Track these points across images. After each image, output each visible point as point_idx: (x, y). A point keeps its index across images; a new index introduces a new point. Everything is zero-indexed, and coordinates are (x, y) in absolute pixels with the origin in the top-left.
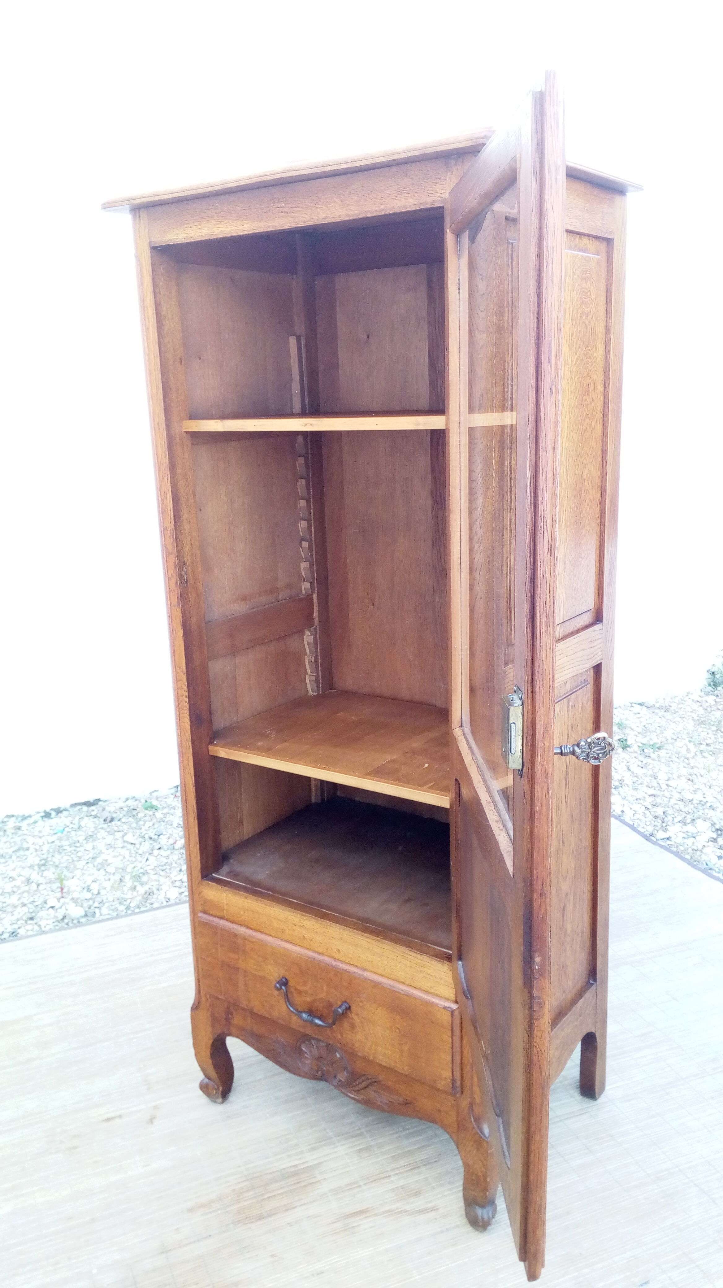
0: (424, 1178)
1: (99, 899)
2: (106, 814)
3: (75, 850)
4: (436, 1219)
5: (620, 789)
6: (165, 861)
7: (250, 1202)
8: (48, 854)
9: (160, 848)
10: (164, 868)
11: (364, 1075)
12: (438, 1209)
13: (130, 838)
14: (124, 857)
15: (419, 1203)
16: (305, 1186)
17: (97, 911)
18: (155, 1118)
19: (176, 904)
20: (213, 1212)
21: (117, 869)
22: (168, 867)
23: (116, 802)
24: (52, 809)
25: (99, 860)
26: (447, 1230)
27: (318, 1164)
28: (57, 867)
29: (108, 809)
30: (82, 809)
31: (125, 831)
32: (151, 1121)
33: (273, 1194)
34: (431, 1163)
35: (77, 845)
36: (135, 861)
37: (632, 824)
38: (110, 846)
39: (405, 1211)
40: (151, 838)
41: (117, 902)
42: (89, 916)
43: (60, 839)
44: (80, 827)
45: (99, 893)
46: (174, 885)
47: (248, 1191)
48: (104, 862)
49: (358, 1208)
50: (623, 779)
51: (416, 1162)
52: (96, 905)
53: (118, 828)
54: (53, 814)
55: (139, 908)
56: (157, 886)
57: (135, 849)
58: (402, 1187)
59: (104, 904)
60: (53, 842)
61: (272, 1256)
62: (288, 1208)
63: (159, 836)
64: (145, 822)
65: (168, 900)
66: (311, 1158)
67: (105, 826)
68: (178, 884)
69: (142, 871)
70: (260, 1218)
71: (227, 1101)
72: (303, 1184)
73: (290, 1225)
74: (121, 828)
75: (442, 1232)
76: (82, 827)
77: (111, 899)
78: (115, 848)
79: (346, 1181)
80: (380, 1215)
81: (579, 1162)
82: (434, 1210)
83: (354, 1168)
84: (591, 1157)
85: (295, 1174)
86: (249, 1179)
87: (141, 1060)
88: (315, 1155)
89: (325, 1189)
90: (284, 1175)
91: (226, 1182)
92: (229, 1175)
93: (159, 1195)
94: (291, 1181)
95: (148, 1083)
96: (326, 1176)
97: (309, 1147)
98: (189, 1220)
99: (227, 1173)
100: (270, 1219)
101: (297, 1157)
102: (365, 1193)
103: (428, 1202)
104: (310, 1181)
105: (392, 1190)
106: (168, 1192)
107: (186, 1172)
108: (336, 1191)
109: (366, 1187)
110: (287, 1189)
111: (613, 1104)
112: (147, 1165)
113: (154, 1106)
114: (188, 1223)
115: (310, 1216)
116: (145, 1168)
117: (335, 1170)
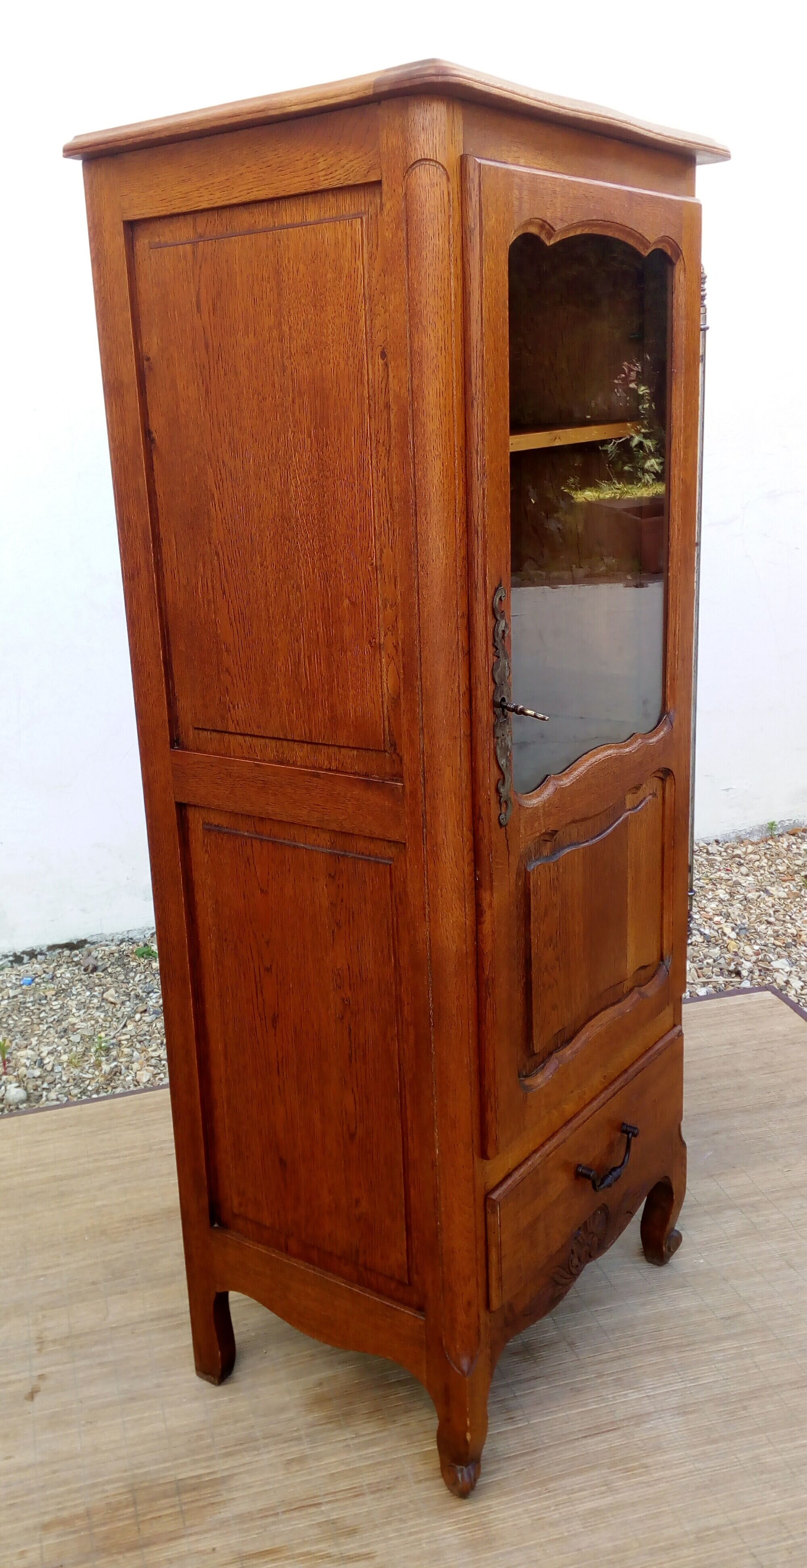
0: (367, 1512)
1: (49, 1078)
2: (91, 961)
3: (39, 1009)
5: (794, 949)
6: (146, 1028)
7: (126, 1522)
8: (5, 1013)
9: (145, 1011)
10: (142, 1039)
12: (373, 1557)
13: (110, 995)
14: (97, 1022)
15: (349, 1546)
16: (204, 1507)
17: (45, 1093)
18: (38, 1391)
19: (146, 1089)
20: (75, 1532)
21: (82, 1038)
22: (148, 1038)
23: (107, 945)
24: (23, 953)
25: (65, 1024)
27: (229, 1476)
28: (10, 1030)
29: (95, 954)
30: (63, 952)
31: (108, 986)
32: (31, 1396)
33: (158, 1515)
34: (381, 1490)
35: (44, 1002)
36: (109, 1027)
37: (796, 1001)
38: (82, 1006)
39: (328, 1556)
40: (137, 996)
41: (72, 1082)
42: (32, 1101)
43: (24, 993)
44: (53, 978)
45: (52, 1070)
46: (149, 1063)
47: (127, 1507)
48: (70, 1027)
49: (267, 1546)
50: (800, 933)
51: (362, 1486)
52: (45, 1085)
53: (101, 981)
54: (26, 958)
55: (98, 1092)
56: (128, 1064)
57: (114, 1010)
58: (334, 1522)
59: (56, 1085)
60: (15, 997)
62: (173, 1537)
63: (149, 993)
64: (136, 973)
65: (136, 1084)
66: (223, 1466)
67: (84, 977)
68: (153, 1061)
69: (114, 1041)
70: (134, 1547)
72: (200, 1504)
73: (170, 1561)
74: (104, 981)
76: (57, 978)
77: (65, 1078)
78: (89, 1008)
79: (260, 1505)
80: (294, 1559)
81: (589, 1505)
82: (367, 1558)
83: (276, 1486)
84: (608, 1500)
85: (195, 1488)
86: (133, 1490)
87: (42, 1308)
88: (230, 1462)
89: (229, 1515)
90: (180, 1488)
91: (104, 1491)
92: (108, 1482)
93: (12, 1502)
94: (186, 1497)
95: (41, 1342)
96: (235, 1495)
97: (224, 1451)
98: (41, 1541)
99: (106, 1478)
100: (145, 1550)
101: (205, 1464)
102: (280, 1526)
103: (362, 1546)
104: (212, 1500)
105: (319, 1524)
106: (25, 1499)
107: (55, 1472)
108: (242, 1518)
109: (284, 1517)
110: (178, 1509)
111: (660, 1418)
112: (10, 1457)
113: (39, 1376)
114: (38, 1545)
115: (201, 1552)
116: (6, 1461)
117: (249, 1487)
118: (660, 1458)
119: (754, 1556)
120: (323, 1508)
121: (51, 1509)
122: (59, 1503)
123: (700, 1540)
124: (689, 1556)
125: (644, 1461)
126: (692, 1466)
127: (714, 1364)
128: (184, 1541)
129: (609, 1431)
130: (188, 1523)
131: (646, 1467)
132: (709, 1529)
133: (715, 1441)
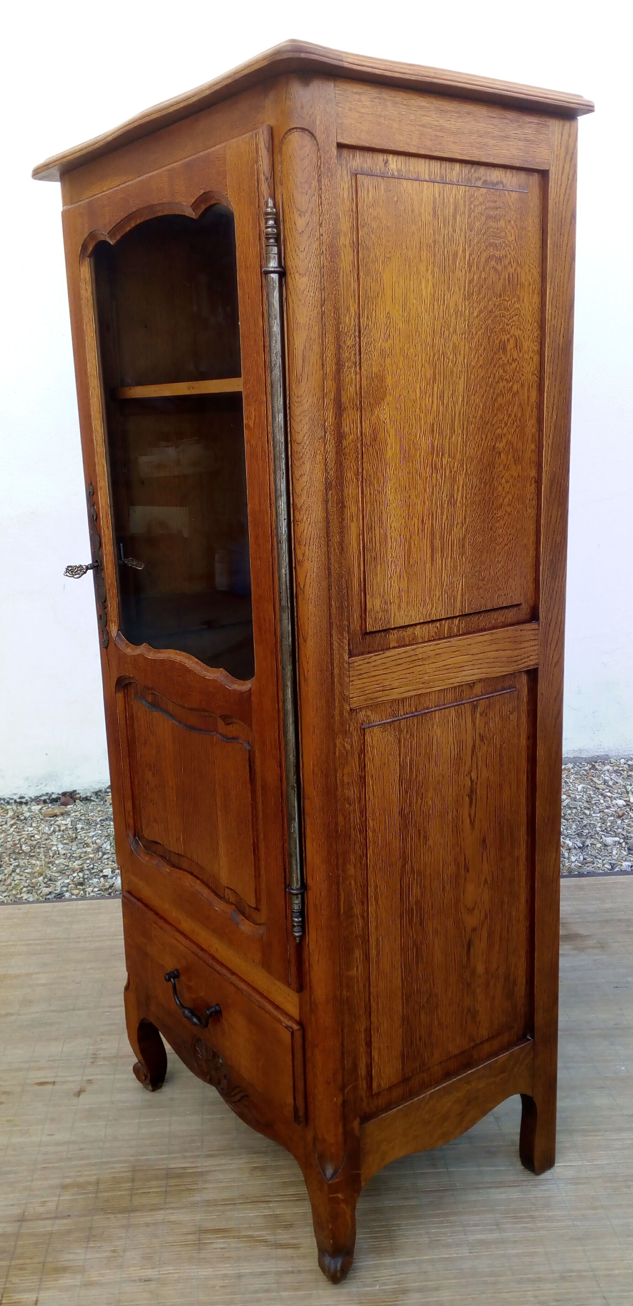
4: (292, 1257)
7: (123, 1193)
11: (238, 1087)
15: (284, 1236)
16: (184, 1190)
18: (84, 1091)
20: (85, 1194)
26: (299, 1272)
27: (207, 1172)
32: (79, 1094)
33: (147, 1191)
39: (265, 1241)
47: (127, 1182)
49: (221, 1226)
58: (276, 1216)
61: (114, 1251)
62: (155, 1208)
66: (204, 1164)
70: (125, 1211)
71: (160, 1090)
72: (181, 1188)
73: (147, 1225)
75: (292, 1272)
79: (225, 1195)
80: (239, 1238)
81: (479, 1237)
82: (294, 1248)
83: (240, 1184)
84: (496, 1235)
85: (180, 1176)
86: (134, 1170)
87: (102, 1034)
88: (210, 1162)
89: (199, 1199)
90: (169, 1174)
91: (112, 1168)
92: (118, 1162)
93: (45, 1166)
94: (172, 1182)
95: (95, 1058)
96: (208, 1186)
97: (208, 1153)
98: (59, 1196)
99: (118, 1159)
100: (132, 1215)
101: (190, 1160)
102: (236, 1213)
103: (293, 1238)
104: (190, 1187)
105: (265, 1216)
106: (55, 1165)
107: (81, 1149)
108: (209, 1203)
109: (240, 1207)
110: (163, 1189)
111: (555, 1184)
112: (52, 1135)
113: (88, 1080)
114: (57, 1198)
115: (171, 1221)
116: (49, 1137)
117: (221, 1182)
118: (546, 1214)
119: (605, 1298)
120: (271, 1205)
121: (72, 1174)
122: (79, 1171)
123: (563, 1278)
124: (551, 1289)
125: (533, 1214)
126: (571, 1223)
127: (611, 1150)
128: (162, 1212)
129: (511, 1186)
130: (168, 1200)
131: (533, 1218)
132: (572, 1271)
133: (596, 1208)
